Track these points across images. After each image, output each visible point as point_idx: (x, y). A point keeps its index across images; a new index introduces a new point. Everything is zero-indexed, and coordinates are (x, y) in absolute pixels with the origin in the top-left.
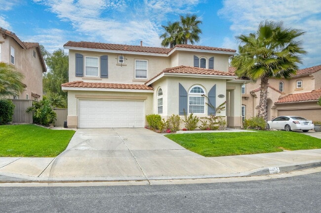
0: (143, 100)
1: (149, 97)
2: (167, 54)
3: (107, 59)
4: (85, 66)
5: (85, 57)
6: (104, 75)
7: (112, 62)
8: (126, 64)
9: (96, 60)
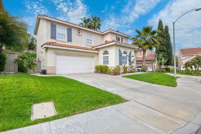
0: (93, 57)
1: (96, 55)
2: (103, 33)
3: (71, 30)
4: (57, 32)
5: (57, 26)
6: (70, 40)
7: (74, 32)
8: (82, 35)
9: (64, 30)
